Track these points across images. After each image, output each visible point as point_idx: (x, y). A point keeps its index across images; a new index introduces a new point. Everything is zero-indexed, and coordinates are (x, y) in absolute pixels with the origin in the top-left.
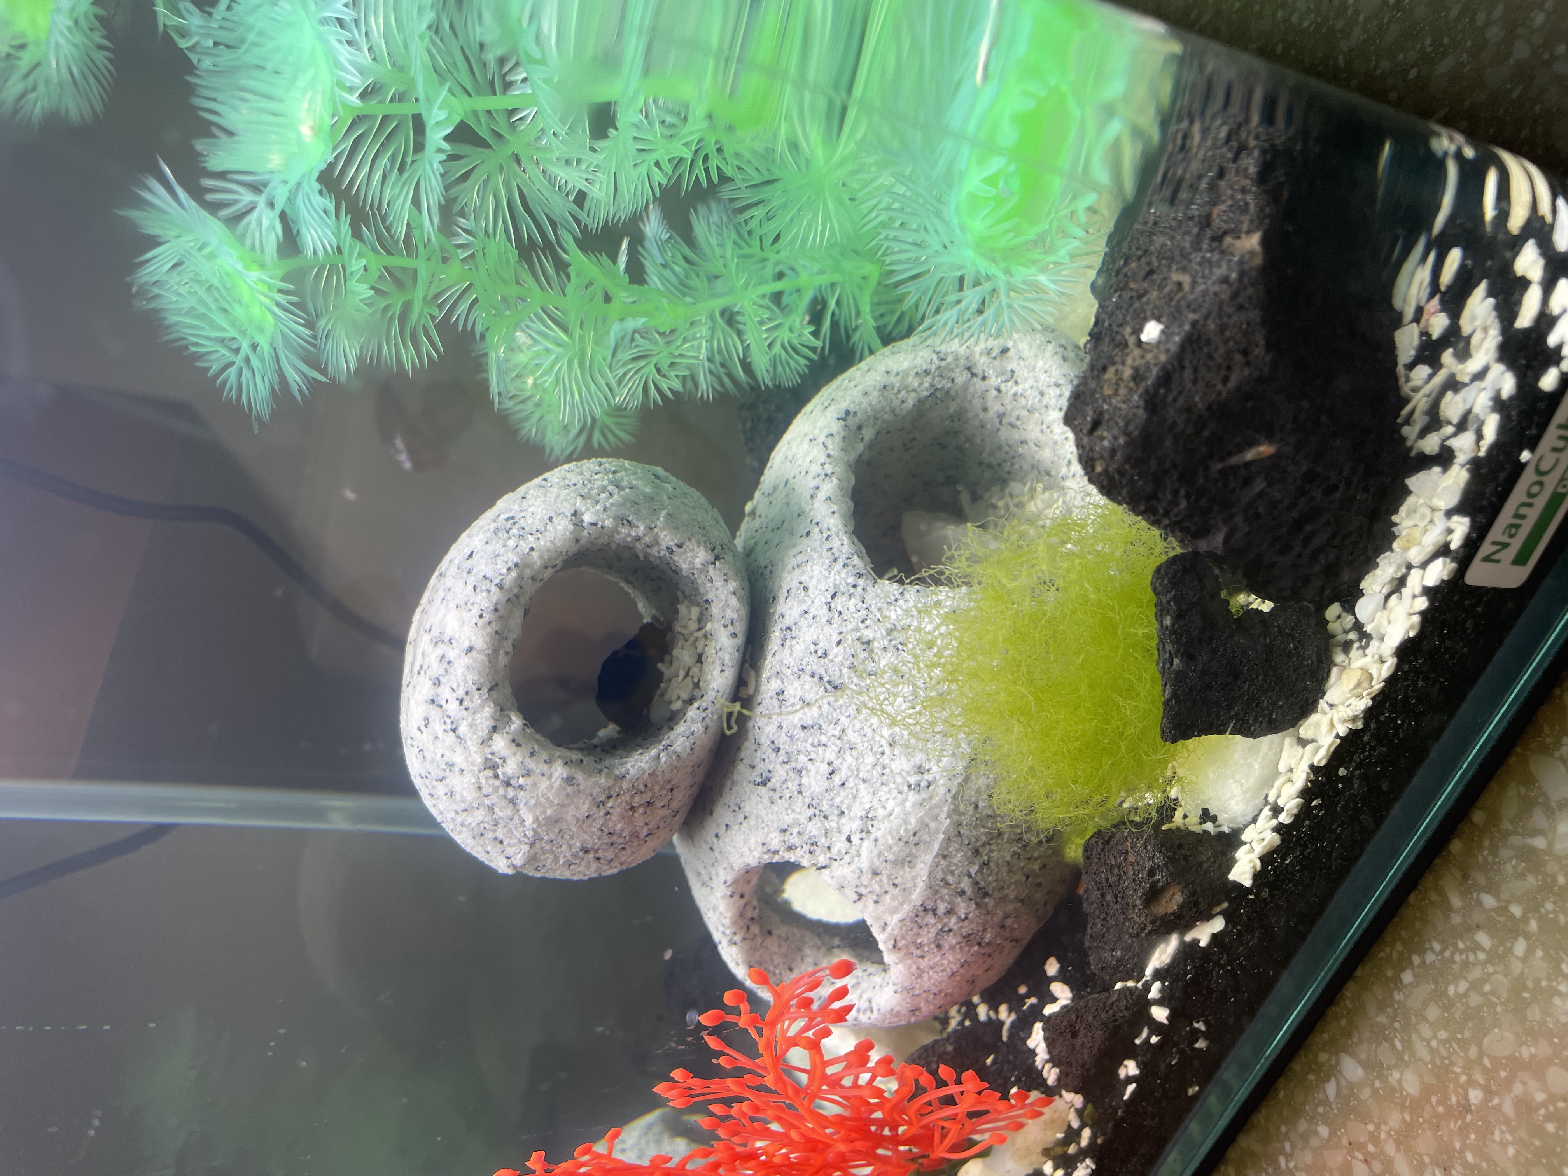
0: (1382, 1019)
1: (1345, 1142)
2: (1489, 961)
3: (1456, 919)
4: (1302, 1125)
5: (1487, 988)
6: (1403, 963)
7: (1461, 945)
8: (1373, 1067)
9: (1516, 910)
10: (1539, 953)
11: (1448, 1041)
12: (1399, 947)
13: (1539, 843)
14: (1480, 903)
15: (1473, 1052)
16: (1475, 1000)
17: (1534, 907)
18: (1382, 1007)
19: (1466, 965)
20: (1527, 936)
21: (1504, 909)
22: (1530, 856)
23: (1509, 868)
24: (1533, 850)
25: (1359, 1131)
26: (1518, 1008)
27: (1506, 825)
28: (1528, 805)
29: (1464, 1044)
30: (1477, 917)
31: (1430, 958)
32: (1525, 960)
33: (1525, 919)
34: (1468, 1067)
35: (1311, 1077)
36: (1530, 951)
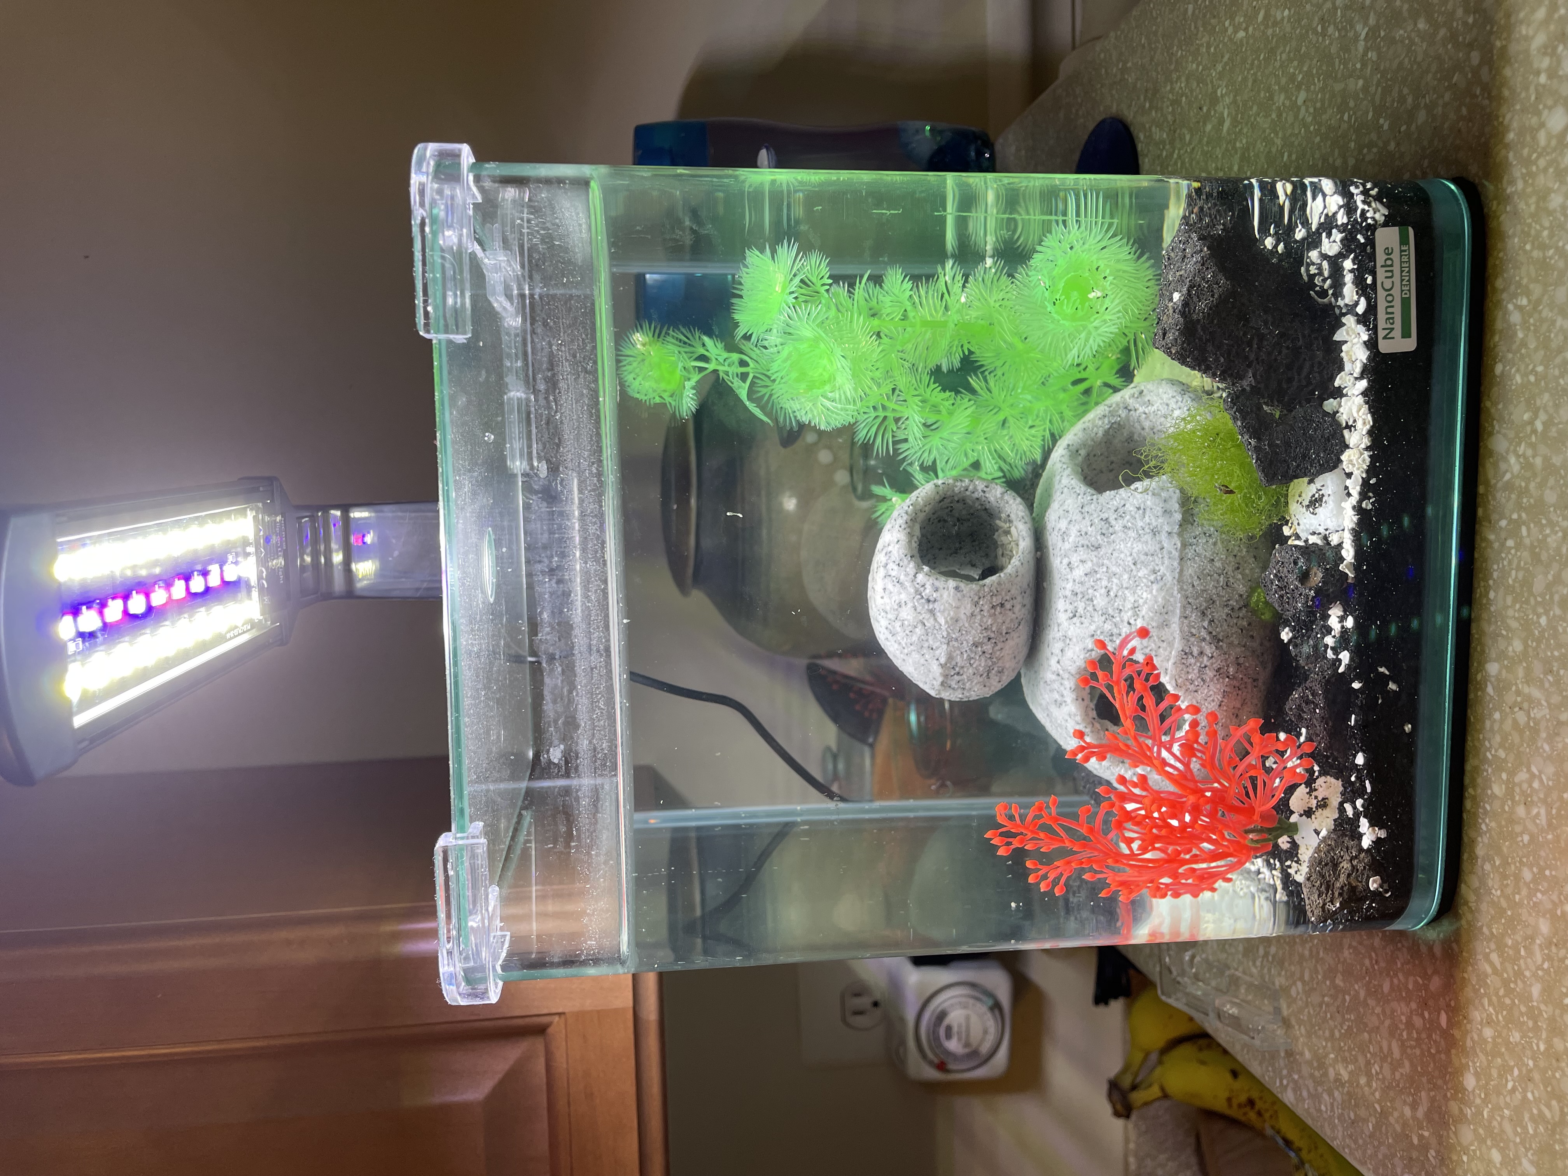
0: (1492, 628)
1: (1508, 710)
2: (1517, 551)
3: (1496, 545)
4: (1488, 724)
5: (1522, 564)
6: (1487, 589)
7: (1503, 555)
8: (1502, 655)
9: (1515, 516)
10: (1532, 525)
11: (1521, 607)
12: (1482, 584)
13: (1508, 476)
14: (1501, 528)
15: (1532, 601)
16: (1521, 575)
17: (1519, 507)
18: (1489, 622)
19: (1510, 562)
20: (1524, 523)
21: (1511, 521)
22: (1509, 487)
23: (1503, 500)
24: (1508, 482)
25: (1510, 698)
26: (1536, 558)
27: (1493, 482)
28: (1496, 465)
29: (1527, 602)
30: (1503, 535)
31: (1495, 575)
32: (1529, 535)
33: (1520, 516)
34: (1535, 612)
35: (1479, 693)
36: (1529, 529)
